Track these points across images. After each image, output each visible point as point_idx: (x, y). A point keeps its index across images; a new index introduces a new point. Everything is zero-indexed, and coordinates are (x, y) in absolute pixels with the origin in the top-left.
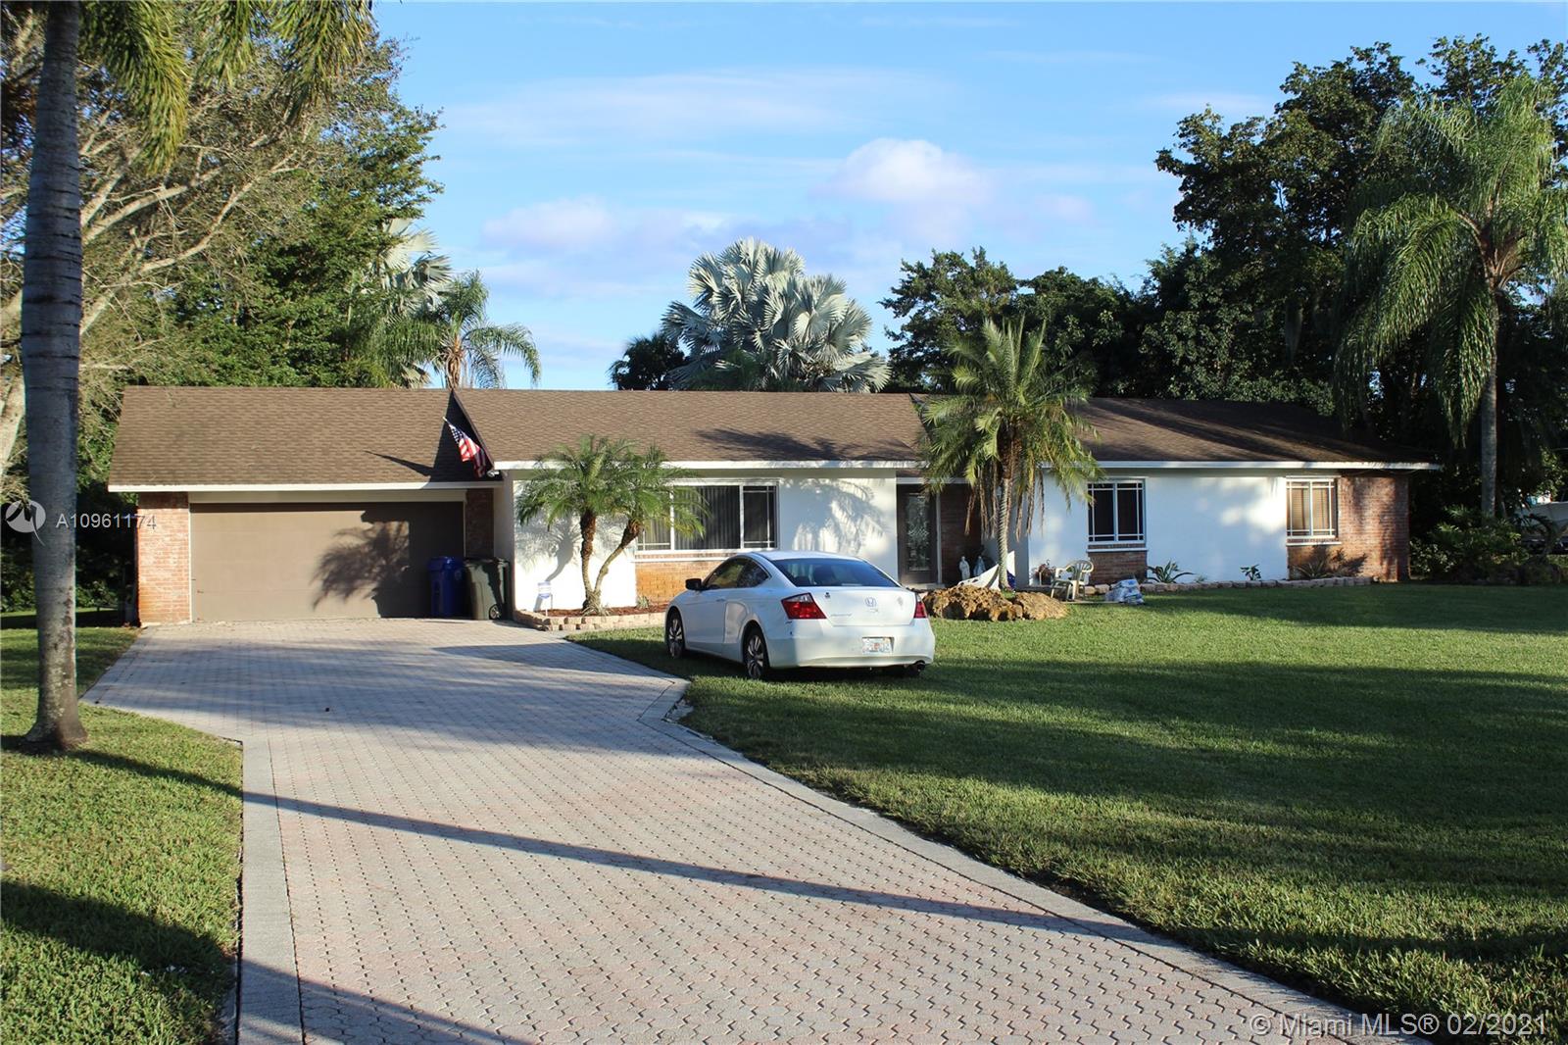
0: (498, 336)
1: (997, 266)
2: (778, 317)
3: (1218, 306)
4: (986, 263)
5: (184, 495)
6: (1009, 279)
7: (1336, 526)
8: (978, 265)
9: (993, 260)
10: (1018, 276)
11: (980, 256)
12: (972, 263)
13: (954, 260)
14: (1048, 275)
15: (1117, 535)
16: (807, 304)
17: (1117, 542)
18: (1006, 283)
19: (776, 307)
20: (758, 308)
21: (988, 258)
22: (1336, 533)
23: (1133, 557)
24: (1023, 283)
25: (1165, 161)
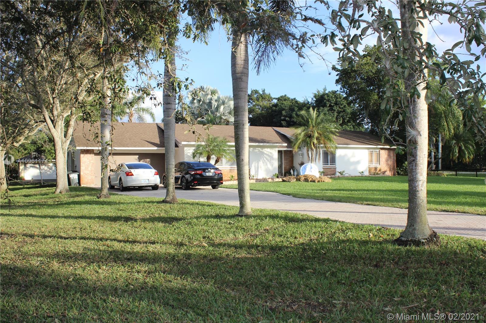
0: (143, 110)
1: (268, 94)
2: (216, 106)
3: (333, 106)
4: (265, 93)
5: (93, 150)
6: (271, 98)
7: (379, 162)
8: (263, 93)
9: (267, 92)
10: (273, 97)
11: (264, 91)
12: (261, 93)
13: (256, 92)
14: (281, 97)
15: (329, 164)
16: (223, 103)
17: (329, 165)
18: (271, 99)
19: (214, 104)
20: (210, 104)
21: (266, 92)
22: (379, 164)
23: (333, 169)
24: (274, 98)
25: (334, 68)
